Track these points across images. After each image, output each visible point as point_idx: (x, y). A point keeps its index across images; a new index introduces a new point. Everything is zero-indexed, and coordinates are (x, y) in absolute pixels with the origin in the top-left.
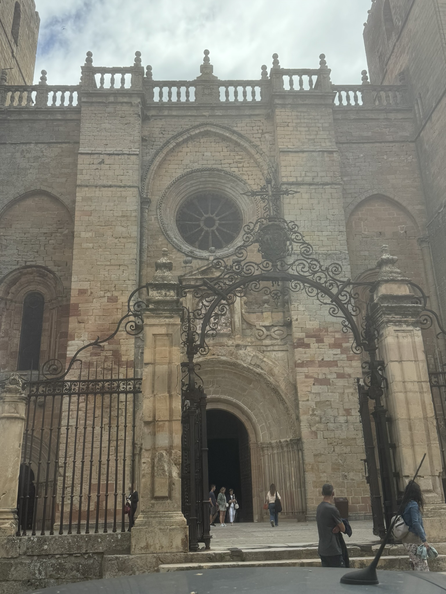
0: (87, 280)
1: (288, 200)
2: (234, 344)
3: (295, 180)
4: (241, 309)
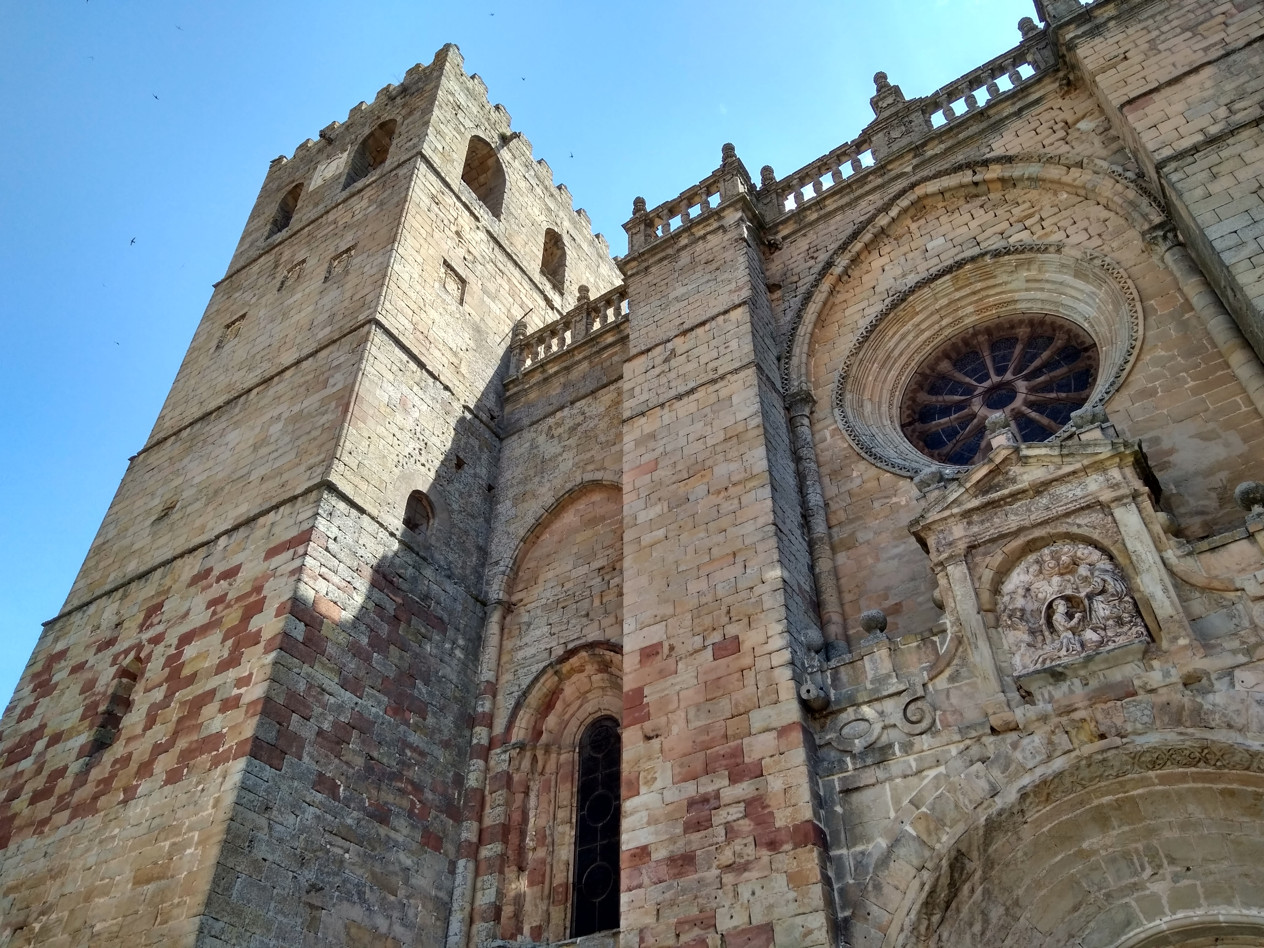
0: (658, 619)
1: (1199, 192)
2: (1175, 676)
3: (1199, 138)
4: (1159, 550)
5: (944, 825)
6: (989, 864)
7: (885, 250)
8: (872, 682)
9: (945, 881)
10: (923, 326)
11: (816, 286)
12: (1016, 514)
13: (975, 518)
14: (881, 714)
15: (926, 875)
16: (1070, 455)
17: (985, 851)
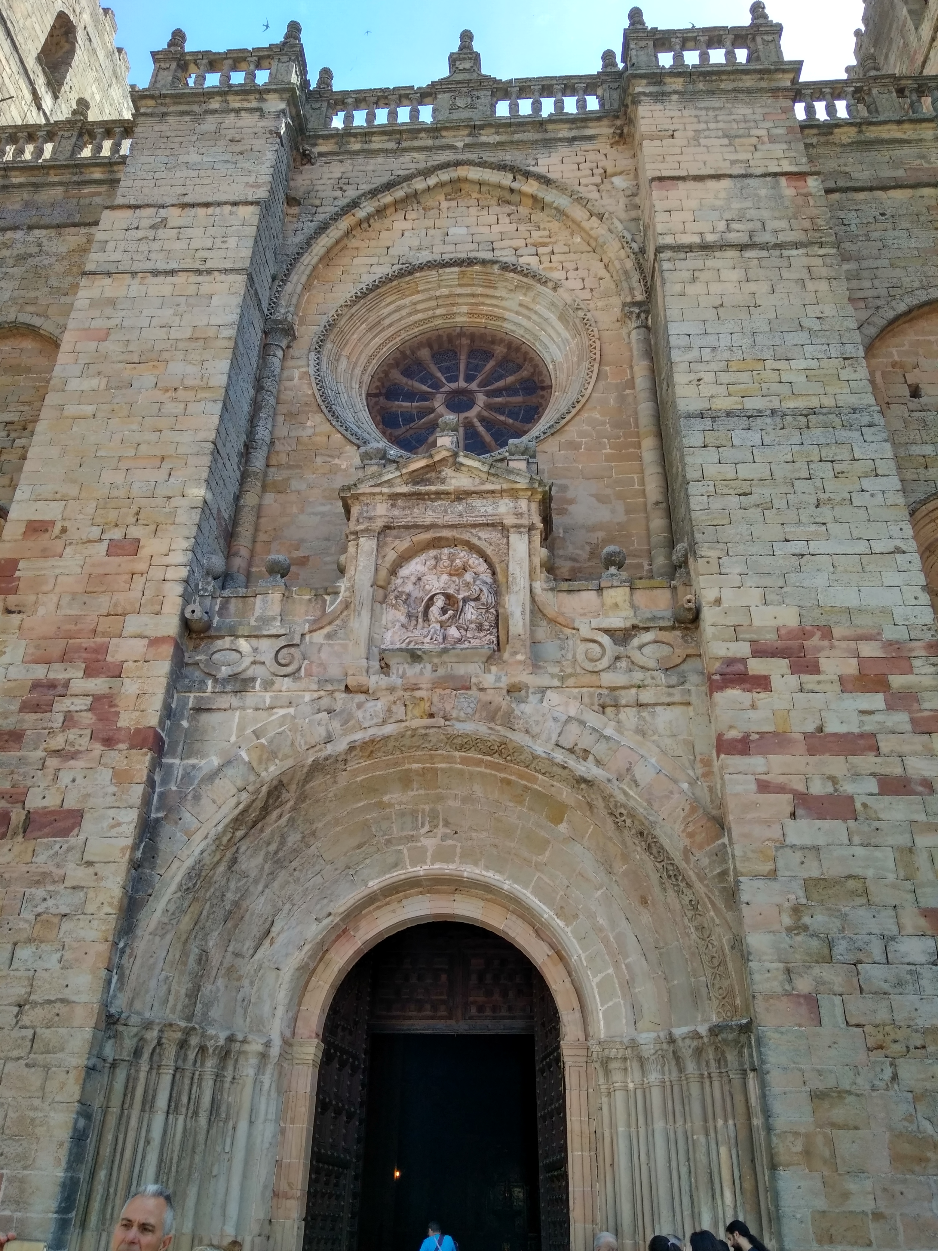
0: (58, 496)
2: (504, 683)
3: (696, 239)
4: (531, 579)
5: (276, 757)
6: (302, 797)
7: (411, 215)
8: (257, 620)
9: (259, 804)
10: (420, 307)
11: (335, 220)
12: (434, 511)
13: (400, 502)
14: (255, 650)
15: (244, 795)
16: (496, 475)
17: (303, 786)
